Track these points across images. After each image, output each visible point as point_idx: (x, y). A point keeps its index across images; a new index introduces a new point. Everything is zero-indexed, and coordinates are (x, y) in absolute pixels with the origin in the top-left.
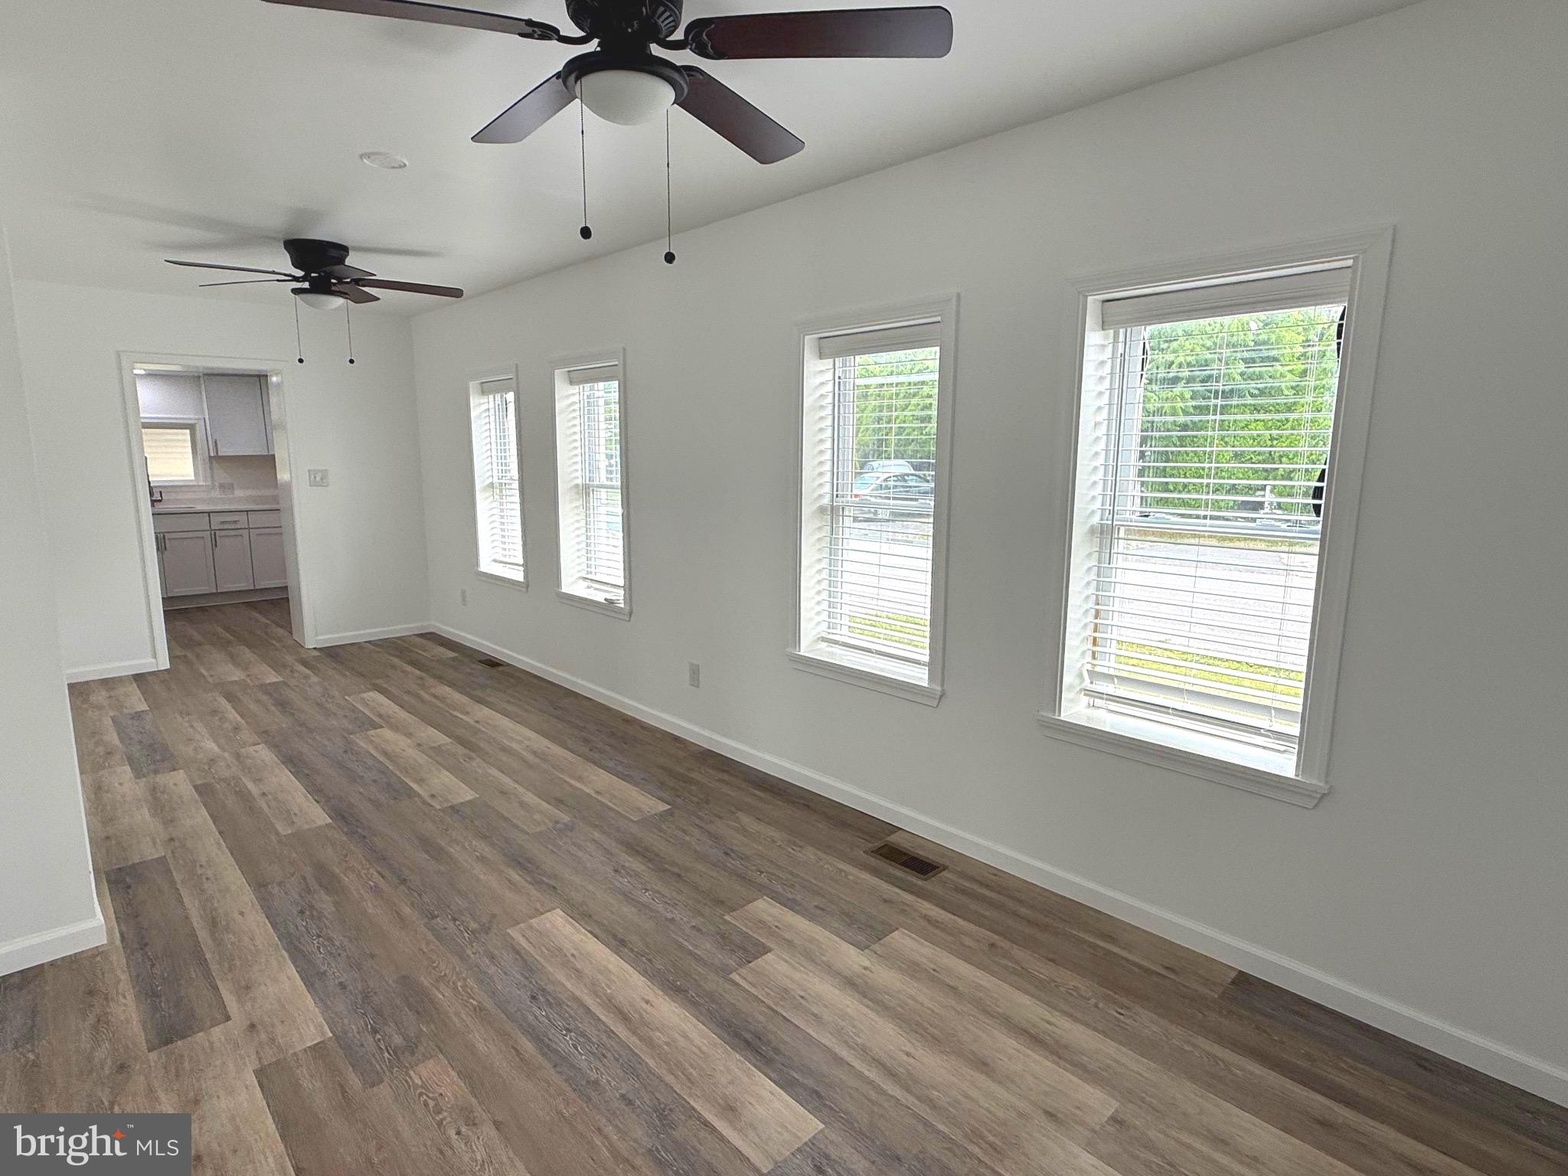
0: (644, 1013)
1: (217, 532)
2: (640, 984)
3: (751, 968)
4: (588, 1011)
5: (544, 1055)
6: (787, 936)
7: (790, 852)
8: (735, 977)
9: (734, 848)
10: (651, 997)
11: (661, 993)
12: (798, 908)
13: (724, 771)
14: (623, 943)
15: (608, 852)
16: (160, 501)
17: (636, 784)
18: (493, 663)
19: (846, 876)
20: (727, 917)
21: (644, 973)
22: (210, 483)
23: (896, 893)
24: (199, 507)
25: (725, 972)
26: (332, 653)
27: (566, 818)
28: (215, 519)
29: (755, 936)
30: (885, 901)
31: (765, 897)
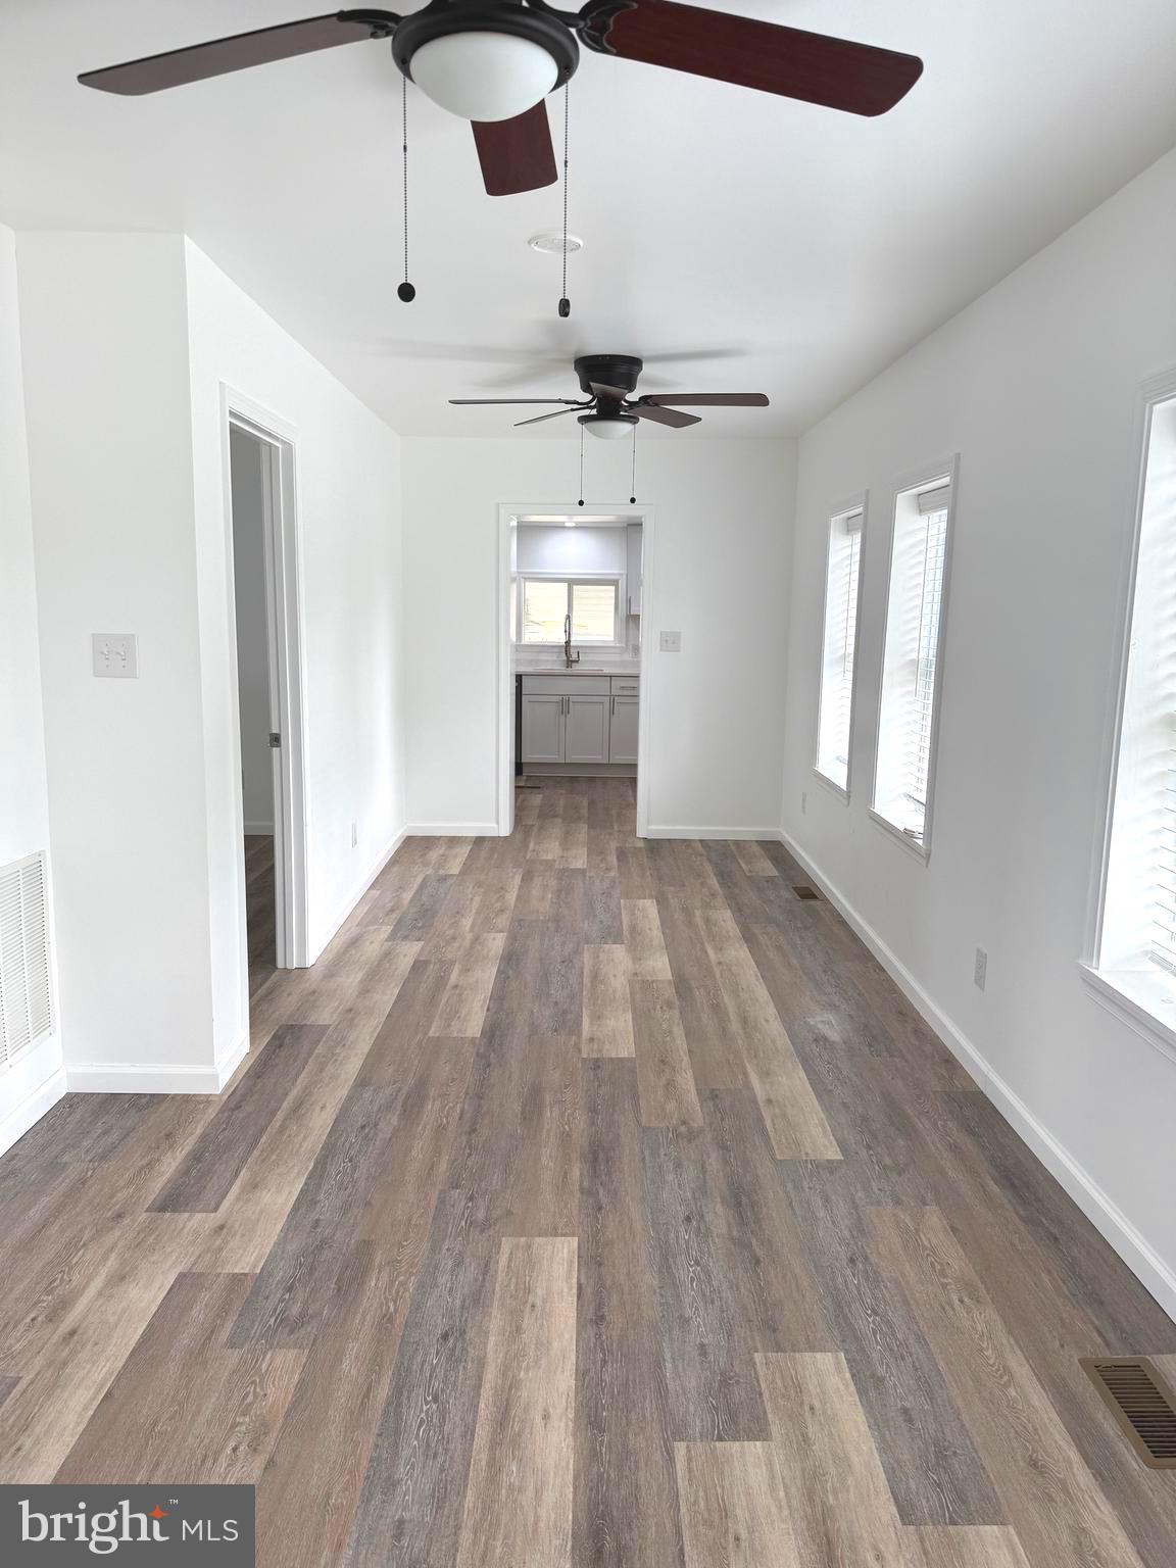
0: (528, 1430)
1: (616, 698)
2: (563, 1387)
3: (713, 1451)
4: (478, 1387)
5: (386, 1412)
6: (811, 1431)
7: (950, 1304)
8: (680, 1449)
9: (874, 1258)
10: (555, 1414)
11: (571, 1416)
12: (873, 1394)
13: (971, 1132)
14: (600, 1319)
15: (702, 1190)
16: (577, 662)
17: (827, 1108)
18: (808, 893)
19: (1006, 1385)
20: (758, 1357)
21: (581, 1374)
22: (623, 645)
23: (1068, 1461)
24: (607, 670)
25: (677, 1430)
26: (655, 846)
27: (699, 1120)
28: (617, 683)
29: (768, 1406)
30: (1034, 1464)
31: (842, 1355)
